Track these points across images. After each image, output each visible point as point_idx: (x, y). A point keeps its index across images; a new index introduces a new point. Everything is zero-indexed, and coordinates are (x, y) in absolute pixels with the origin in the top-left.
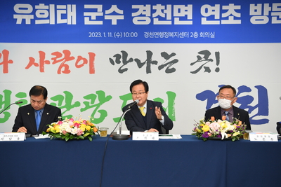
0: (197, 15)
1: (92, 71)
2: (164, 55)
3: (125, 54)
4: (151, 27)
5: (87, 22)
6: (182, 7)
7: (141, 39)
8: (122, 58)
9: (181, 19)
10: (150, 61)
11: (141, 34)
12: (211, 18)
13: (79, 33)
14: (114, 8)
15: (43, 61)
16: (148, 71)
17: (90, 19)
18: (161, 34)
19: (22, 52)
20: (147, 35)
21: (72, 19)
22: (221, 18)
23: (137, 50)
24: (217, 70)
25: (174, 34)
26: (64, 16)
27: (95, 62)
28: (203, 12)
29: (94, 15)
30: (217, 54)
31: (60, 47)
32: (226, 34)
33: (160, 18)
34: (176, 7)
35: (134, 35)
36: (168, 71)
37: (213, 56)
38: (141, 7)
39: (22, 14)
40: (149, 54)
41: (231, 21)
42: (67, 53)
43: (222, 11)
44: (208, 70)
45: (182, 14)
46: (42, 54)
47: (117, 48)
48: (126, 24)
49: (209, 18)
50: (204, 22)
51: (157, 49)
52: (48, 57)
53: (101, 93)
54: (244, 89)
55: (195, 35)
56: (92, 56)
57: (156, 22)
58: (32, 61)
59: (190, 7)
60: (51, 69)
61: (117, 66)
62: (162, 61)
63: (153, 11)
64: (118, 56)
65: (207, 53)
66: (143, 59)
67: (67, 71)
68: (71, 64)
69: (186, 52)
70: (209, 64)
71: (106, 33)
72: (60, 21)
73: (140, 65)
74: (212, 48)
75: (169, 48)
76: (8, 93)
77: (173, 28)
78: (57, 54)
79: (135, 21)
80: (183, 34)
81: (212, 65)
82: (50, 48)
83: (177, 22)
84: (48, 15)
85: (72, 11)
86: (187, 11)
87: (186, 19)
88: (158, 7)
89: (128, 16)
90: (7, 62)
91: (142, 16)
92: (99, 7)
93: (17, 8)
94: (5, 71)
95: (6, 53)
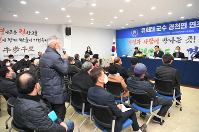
0: (188, 25)
1: (158, 43)
2: (178, 38)
3: (167, 38)
4: (174, 30)
5: (157, 31)
6: (184, 23)
7: (171, 34)
8: (166, 39)
9: (183, 27)
10: (173, 40)
12: (193, 26)
13: (155, 34)
14: (164, 26)
15: (147, 41)
16: (173, 43)
18: (177, 32)
19: (143, 39)
20: (173, 32)
21: (154, 31)
22: (196, 25)
23: (170, 37)
24: (194, 42)
25: (181, 31)
26: (152, 30)
27: (159, 41)
28: (190, 24)
29: (159, 29)
30: (195, 37)
31: (151, 38)
33: (177, 27)
34: (182, 24)
35: (169, 33)
36: (178, 43)
37: (193, 38)
38: (171, 25)
39: (143, 31)
40: (173, 38)
42: (152, 39)
43: (197, 23)
44: (191, 42)
45: (184, 26)
47: (164, 37)
48: (167, 30)
49: (192, 26)
50: (190, 27)
51: (175, 36)
52: (148, 40)
55: (188, 31)
56: (158, 39)
57: (176, 29)
58: (145, 41)
59: (186, 23)
60: (149, 43)
61: (164, 42)
62: (177, 40)
63: (175, 26)
65: (191, 37)
66: (171, 39)
68: (153, 42)
69: (184, 37)
70: (191, 40)
71: (162, 33)
73: (170, 41)
74: (193, 35)
75: (179, 36)
77: (181, 30)
78: (150, 39)
79: (170, 29)
80: (184, 31)
81: (193, 41)
82: (148, 38)
83: (182, 28)
84: (149, 30)
85: (154, 28)
86: (185, 24)
87: (184, 27)
88: (176, 24)
89: (168, 28)
90: (140, 42)
91: (172, 27)
92: (160, 26)
93: (142, 29)
94: (139, 44)
95: (140, 40)
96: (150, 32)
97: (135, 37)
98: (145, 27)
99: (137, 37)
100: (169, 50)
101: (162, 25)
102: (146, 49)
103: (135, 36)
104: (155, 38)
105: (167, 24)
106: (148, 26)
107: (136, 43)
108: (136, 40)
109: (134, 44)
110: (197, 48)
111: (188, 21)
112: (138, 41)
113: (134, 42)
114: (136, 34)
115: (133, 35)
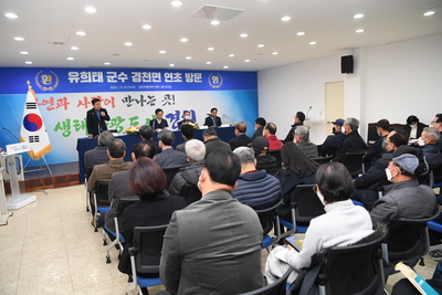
0: (163, 78)
1: (113, 107)
2: (149, 97)
3: (130, 97)
4: (142, 83)
5: (109, 81)
6: (156, 74)
7: (137, 90)
8: (128, 99)
10: (142, 100)
11: (137, 87)
12: (169, 79)
13: (104, 87)
14: (123, 74)
15: (86, 102)
16: (142, 105)
17: (111, 79)
18: (147, 87)
19: (74, 98)
20: (140, 87)
21: (101, 79)
22: (174, 79)
23: (136, 95)
24: (174, 104)
25: (153, 86)
26: (96, 78)
27: (115, 102)
28: (165, 76)
29: (112, 77)
30: (173, 96)
31: (95, 94)
32: (176, 87)
33: (146, 79)
34: (153, 74)
35: (134, 87)
36: (152, 105)
37: (171, 97)
38: (136, 73)
39: (73, 78)
40: (142, 97)
41: (178, 81)
43: (174, 76)
44: (170, 103)
45: (156, 77)
46: (86, 99)
47: (126, 94)
48: (129, 82)
50: (166, 81)
51: (146, 94)
52: (89, 100)
53: (119, 118)
55: (163, 87)
56: (113, 98)
57: (144, 81)
58: (80, 102)
61: (127, 103)
62: (148, 100)
63: (142, 75)
64: (126, 98)
65: (169, 96)
66: (139, 99)
69: (159, 95)
70: (170, 101)
71: (120, 86)
72: (94, 81)
73: (138, 102)
74: (171, 93)
75: (151, 93)
76: (68, 121)
77: (152, 84)
79: (134, 80)
80: (157, 87)
82: (89, 95)
83: (154, 81)
84: (88, 78)
85: (100, 75)
86: (159, 75)
87: (157, 79)
88: (145, 73)
89: (130, 78)
90: (66, 104)
91: (137, 78)
92: (115, 73)
93: (70, 74)
94: (66, 108)
95: (65, 99)
96: (93, 83)
97: (48, 92)
98: (79, 70)
99: (56, 91)
100: (137, 118)
101: (118, 70)
103: (50, 89)
104: (105, 95)
105: (129, 71)
106: (87, 70)
107: (56, 105)
108: (52, 99)
109: (49, 109)
110: (178, 112)
111: (163, 71)
112: (60, 100)
113: (48, 105)
114: (52, 85)
115: (43, 85)
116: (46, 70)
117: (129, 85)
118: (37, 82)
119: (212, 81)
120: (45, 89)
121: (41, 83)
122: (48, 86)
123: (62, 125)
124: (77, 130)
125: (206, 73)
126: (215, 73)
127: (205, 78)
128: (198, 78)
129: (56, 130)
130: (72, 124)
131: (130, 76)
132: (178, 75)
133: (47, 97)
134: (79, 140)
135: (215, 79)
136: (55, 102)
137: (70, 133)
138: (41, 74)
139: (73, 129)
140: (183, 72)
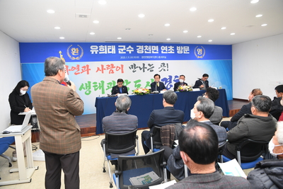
0: (160, 50)
1: (123, 72)
2: (149, 65)
3: (135, 64)
4: (144, 54)
5: (120, 52)
7: (140, 59)
8: (134, 66)
10: (144, 67)
11: (141, 57)
12: (165, 51)
13: (116, 57)
14: (130, 47)
15: (103, 69)
16: (144, 71)
17: (121, 51)
18: (148, 57)
19: (94, 65)
20: (143, 57)
21: (114, 51)
22: (168, 51)
23: (139, 63)
24: (168, 70)
25: (152, 57)
26: (111, 50)
27: (124, 69)
28: (162, 49)
29: (122, 50)
30: (168, 64)
31: (109, 63)
34: (152, 47)
35: (138, 57)
36: (151, 71)
37: (166, 65)
38: (140, 47)
39: (94, 50)
40: (144, 65)
41: (171, 52)
42: (112, 65)
43: (168, 49)
44: (164, 70)
46: (102, 66)
47: (132, 63)
48: (135, 53)
50: (162, 52)
51: (147, 62)
52: (105, 67)
54: (176, 77)
55: (160, 57)
56: (122, 66)
57: (146, 52)
58: (98, 68)
60: (106, 72)
61: (132, 70)
62: (148, 67)
63: (144, 48)
64: (132, 66)
65: (164, 64)
66: (142, 67)
67: (113, 72)
68: (114, 69)
69: (157, 64)
71: (127, 57)
72: (109, 52)
73: (141, 69)
74: (166, 62)
75: (151, 62)
76: (89, 82)
77: (152, 54)
78: (108, 66)
79: (138, 52)
80: (156, 57)
81: (166, 68)
82: (105, 63)
83: (153, 52)
84: (104, 50)
85: (113, 48)
86: (156, 48)
87: (155, 51)
88: (146, 47)
89: (135, 50)
90: (88, 70)
91: (140, 50)
92: (124, 47)
93: (91, 47)
94: (88, 73)
95: (88, 66)
96: (108, 54)
97: (76, 61)
98: (98, 44)
100: (139, 81)
101: (127, 44)
102: (103, 82)
103: (77, 58)
104: (117, 63)
105: (135, 45)
106: (104, 44)
107: (80, 71)
108: (78, 66)
109: (76, 74)
110: (171, 77)
111: (160, 45)
112: (84, 67)
113: (76, 70)
114: (79, 56)
115: (72, 56)
116: (75, 45)
117: (135, 56)
118: (68, 53)
119: (197, 52)
120: (74, 58)
121: (71, 54)
122: (75, 57)
123: (85, 86)
124: (95, 90)
125: (193, 47)
126: (200, 46)
127: (192, 50)
128: (186, 50)
129: (80, 89)
130: (92, 85)
131: (135, 49)
132: (171, 47)
133: (75, 64)
134: (97, 99)
135: (200, 51)
136: (81, 68)
137: (90, 92)
138: (71, 48)
139: (92, 89)
140: (175, 45)
